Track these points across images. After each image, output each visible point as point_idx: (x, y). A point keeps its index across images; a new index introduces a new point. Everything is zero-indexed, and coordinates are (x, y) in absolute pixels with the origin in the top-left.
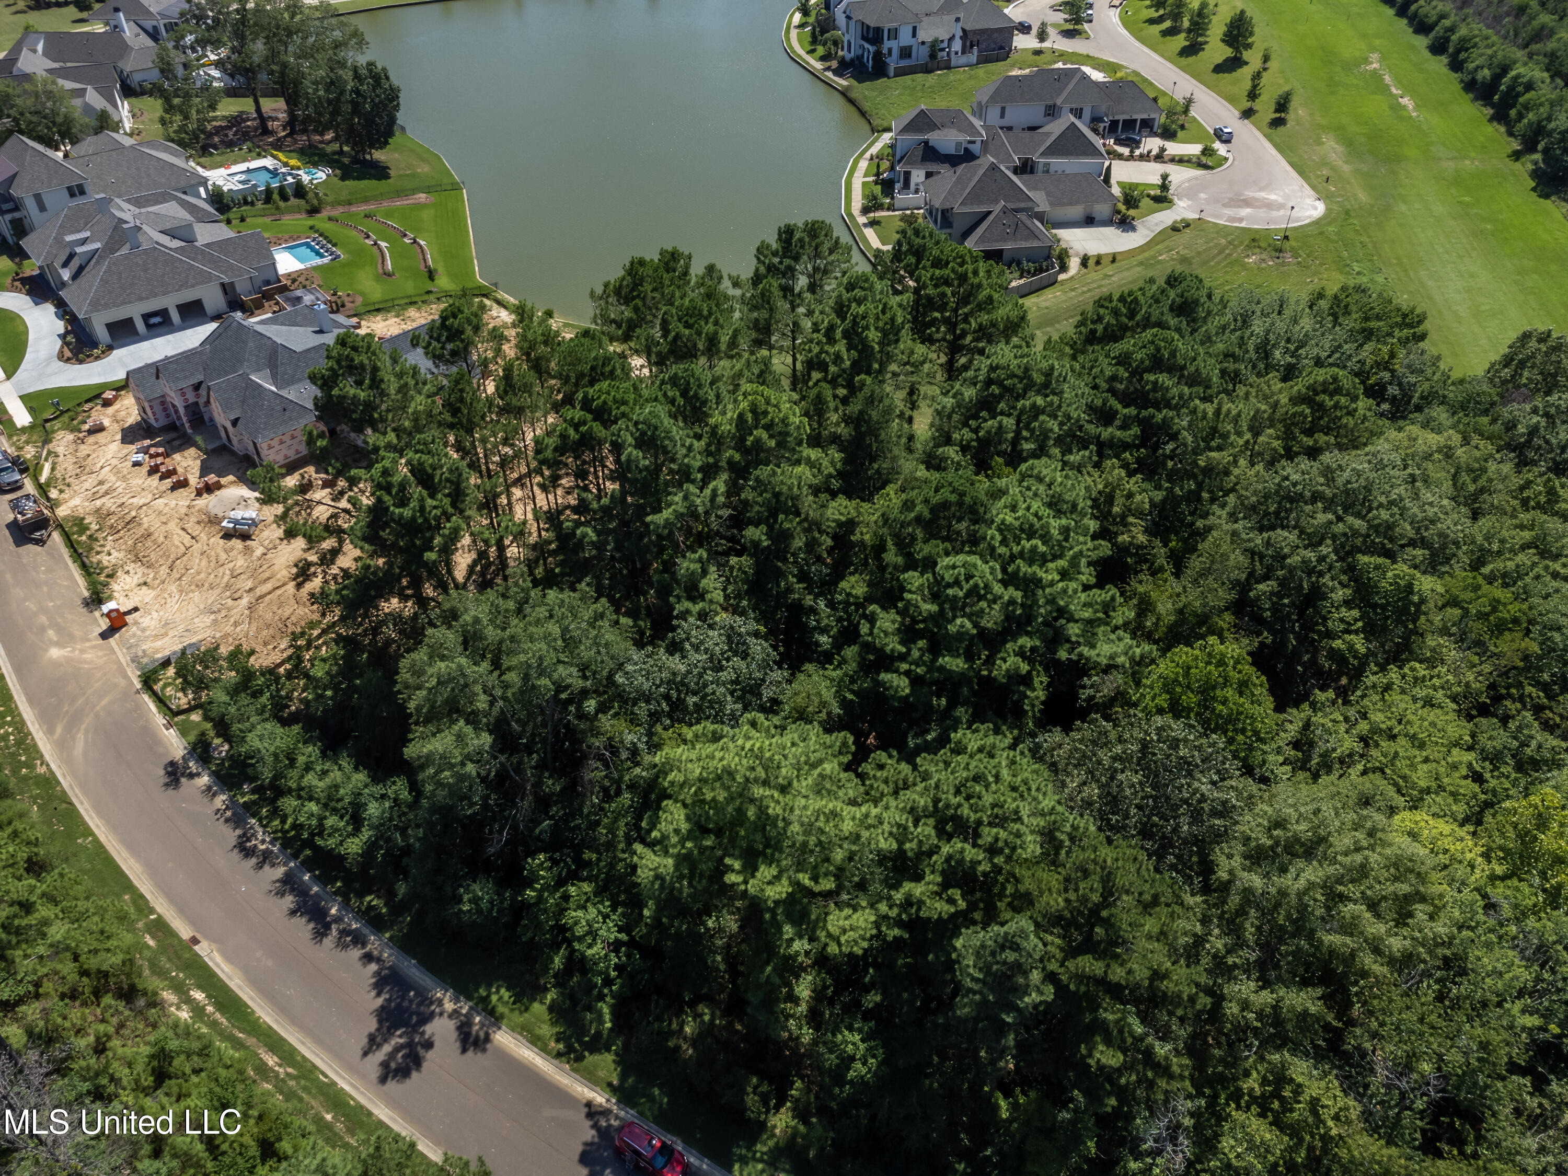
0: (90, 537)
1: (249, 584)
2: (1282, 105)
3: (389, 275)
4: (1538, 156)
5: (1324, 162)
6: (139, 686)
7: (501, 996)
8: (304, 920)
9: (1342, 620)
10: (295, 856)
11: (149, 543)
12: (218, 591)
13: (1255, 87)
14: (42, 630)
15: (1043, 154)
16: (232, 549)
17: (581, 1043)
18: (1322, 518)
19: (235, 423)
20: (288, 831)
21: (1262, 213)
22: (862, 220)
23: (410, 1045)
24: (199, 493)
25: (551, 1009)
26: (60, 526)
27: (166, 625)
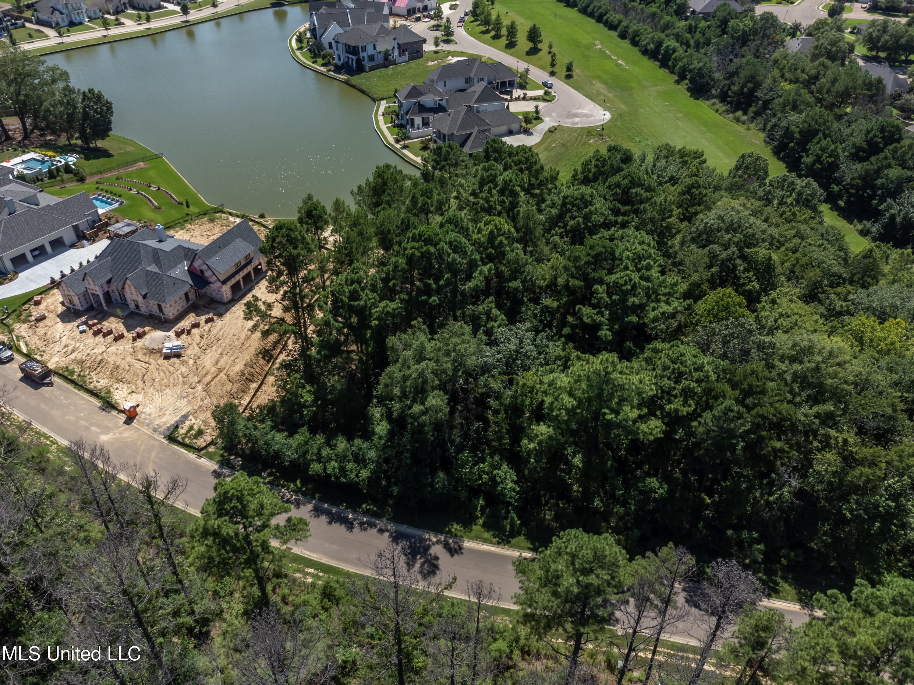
0: (79, 376)
1: (196, 379)
2: (569, 68)
3: (159, 208)
4: (687, 81)
5: (599, 94)
6: (167, 442)
7: (456, 527)
8: (338, 524)
9: (747, 277)
10: (314, 498)
11: (121, 371)
12: (180, 386)
13: (553, 60)
14: (87, 429)
15: (476, 102)
16: (174, 364)
17: (505, 536)
18: (727, 237)
19: (145, 297)
20: (301, 488)
21: (584, 119)
22: (398, 146)
23: (427, 561)
24: (134, 339)
25: (484, 526)
26: (56, 373)
27: (161, 409)
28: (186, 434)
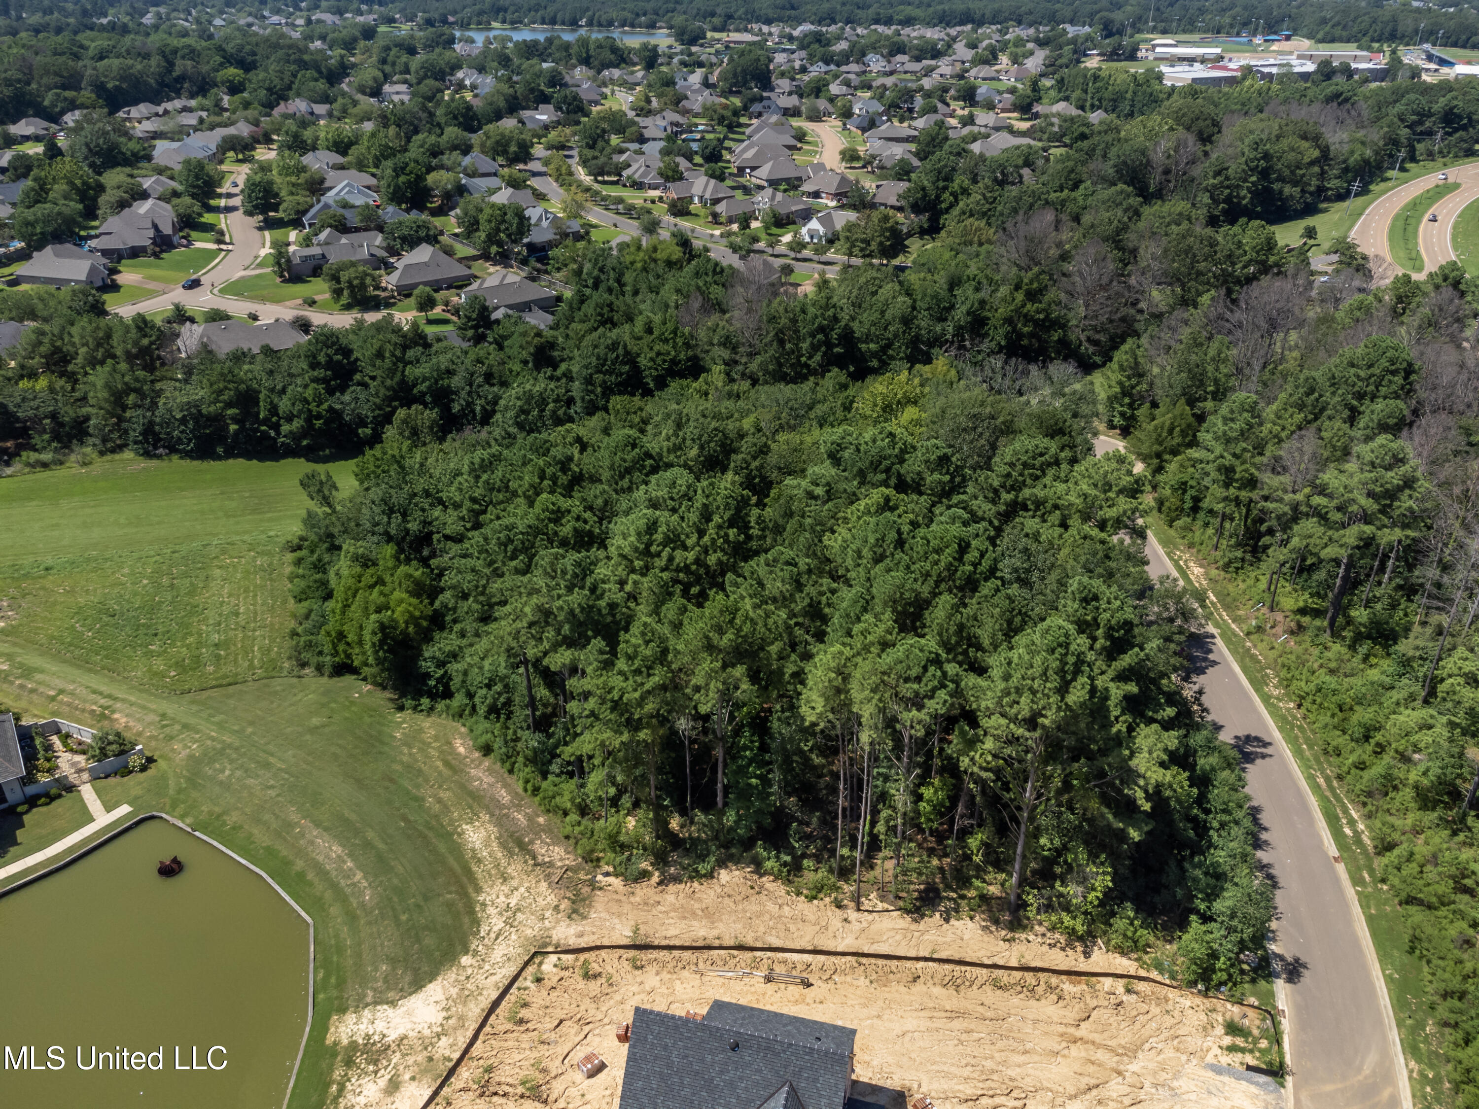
6: (1289, 1077)
28: (1251, 1051)
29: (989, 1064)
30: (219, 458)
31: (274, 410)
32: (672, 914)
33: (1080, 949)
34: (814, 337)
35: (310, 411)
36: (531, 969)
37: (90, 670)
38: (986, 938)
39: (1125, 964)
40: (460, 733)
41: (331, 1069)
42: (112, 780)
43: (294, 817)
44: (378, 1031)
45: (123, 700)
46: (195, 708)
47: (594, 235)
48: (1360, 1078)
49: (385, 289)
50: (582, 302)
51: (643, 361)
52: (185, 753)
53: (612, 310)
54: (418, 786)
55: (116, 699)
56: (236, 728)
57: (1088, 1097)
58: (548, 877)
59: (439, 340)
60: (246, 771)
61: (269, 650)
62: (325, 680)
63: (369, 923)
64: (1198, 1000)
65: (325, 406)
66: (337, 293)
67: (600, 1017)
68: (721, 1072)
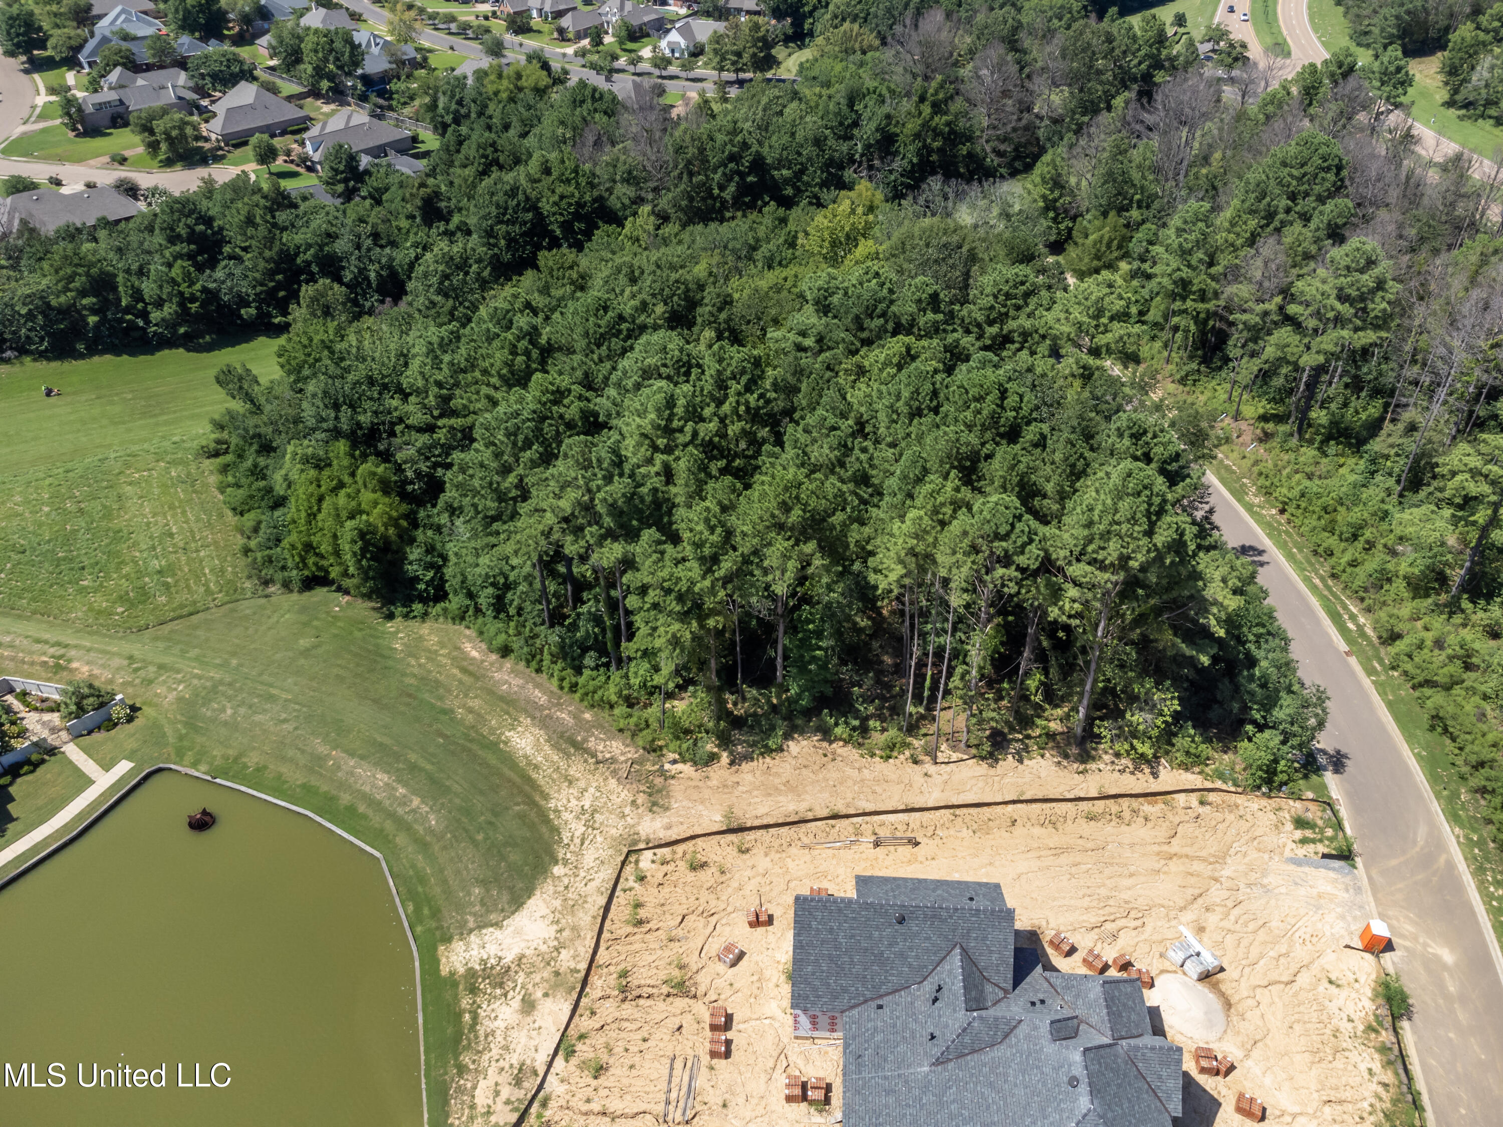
1: (1218, 887)
6: (1358, 857)
12: (1253, 906)
16: (1218, 943)
27: (1318, 907)
28: (1321, 841)
29: (1103, 892)
30: (81, 356)
31: (138, 296)
32: (755, 793)
33: (1147, 771)
34: (726, 166)
35: (181, 294)
36: (629, 869)
37: (19, 617)
38: (1061, 773)
39: (1191, 779)
40: (466, 636)
41: (456, 999)
42: (97, 736)
43: (323, 749)
44: (492, 953)
45: (76, 646)
46: (161, 645)
47: (433, 61)
48: (1417, 849)
49: (207, 139)
50: (460, 143)
51: (546, 206)
52: (172, 696)
53: (496, 151)
54: (441, 698)
55: (66, 646)
56: (218, 661)
57: (1195, 906)
58: (614, 773)
59: (305, 199)
60: (250, 707)
61: (222, 571)
62: (295, 596)
63: (445, 848)
64: (1264, 802)
65: (198, 286)
66: (153, 147)
67: (723, 906)
68: (890, 945)
